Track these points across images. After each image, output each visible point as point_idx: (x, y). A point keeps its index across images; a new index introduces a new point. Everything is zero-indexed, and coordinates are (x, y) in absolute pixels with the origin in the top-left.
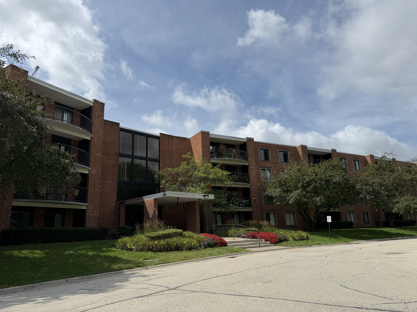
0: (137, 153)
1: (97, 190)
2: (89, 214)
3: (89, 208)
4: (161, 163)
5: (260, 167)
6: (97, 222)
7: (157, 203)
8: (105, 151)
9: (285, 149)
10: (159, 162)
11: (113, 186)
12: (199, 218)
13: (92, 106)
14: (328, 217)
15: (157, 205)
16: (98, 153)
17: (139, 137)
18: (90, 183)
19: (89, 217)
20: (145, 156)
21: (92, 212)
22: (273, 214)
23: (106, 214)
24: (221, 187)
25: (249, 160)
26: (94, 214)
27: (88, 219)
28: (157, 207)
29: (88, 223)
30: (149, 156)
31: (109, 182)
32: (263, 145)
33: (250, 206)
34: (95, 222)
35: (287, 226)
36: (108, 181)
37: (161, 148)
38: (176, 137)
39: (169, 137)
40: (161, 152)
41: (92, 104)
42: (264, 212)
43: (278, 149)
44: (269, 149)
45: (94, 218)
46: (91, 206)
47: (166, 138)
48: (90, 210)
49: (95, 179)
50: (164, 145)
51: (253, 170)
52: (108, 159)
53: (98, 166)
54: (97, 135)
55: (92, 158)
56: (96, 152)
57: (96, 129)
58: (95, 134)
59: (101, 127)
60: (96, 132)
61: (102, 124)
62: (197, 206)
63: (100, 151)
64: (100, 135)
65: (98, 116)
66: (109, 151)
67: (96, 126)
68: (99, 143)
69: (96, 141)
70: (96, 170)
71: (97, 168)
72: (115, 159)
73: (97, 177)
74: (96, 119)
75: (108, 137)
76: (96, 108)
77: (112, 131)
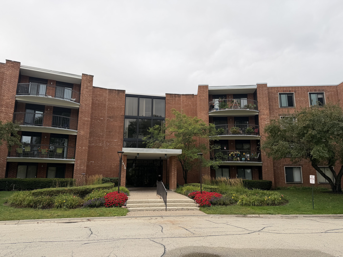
1: (84, 148)
2: (76, 168)
3: (76, 163)
5: (280, 115)
6: (84, 174)
7: (126, 158)
9: (319, 90)
11: (119, 144)
13: (81, 79)
15: (126, 160)
18: (77, 143)
19: (76, 170)
20: (150, 116)
21: (79, 166)
22: (299, 168)
23: (113, 167)
25: (260, 109)
26: (82, 168)
27: (76, 172)
28: (126, 162)
29: (76, 175)
34: (82, 174)
37: (166, 107)
38: (183, 95)
39: (175, 96)
40: (166, 111)
42: (283, 166)
43: (307, 92)
44: (294, 93)
45: (82, 171)
46: (78, 161)
47: (173, 97)
48: (78, 164)
49: (82, 139)
50: (170, 104)
51: (265, 119)
52: (115, 122)
53: (86, 128)
54: (85, 103)
55: (80, 122)
56: (84, 116)
57: (84, 98)
58: (83, 102)
59: (89, 96)
60: (84, 100)
61: (91, 94)
62: (174, 161)
63: (87, 116)
64: (88, 102)
65: (87, 87)
66: (116, 115)
67: (84, 95)
68: (88, 109)
69: (84, 107)
70: (84, 132)
71: (85, 130)
72: (121, 120)
73: (85, 138)
74: (84, 90)
75: (115, 103)
76: (85, 80)
77: (118, 97)
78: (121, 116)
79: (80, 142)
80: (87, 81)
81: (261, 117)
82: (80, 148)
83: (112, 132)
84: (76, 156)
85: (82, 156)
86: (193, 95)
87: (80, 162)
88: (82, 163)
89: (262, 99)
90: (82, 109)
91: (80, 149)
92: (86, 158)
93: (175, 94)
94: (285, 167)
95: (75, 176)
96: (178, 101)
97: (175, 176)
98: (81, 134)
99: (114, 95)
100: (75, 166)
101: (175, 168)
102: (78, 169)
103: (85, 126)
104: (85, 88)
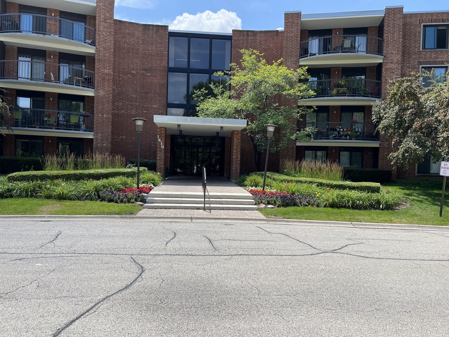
1: (106, 116)
3: (96, 138)
5: (420, 63)
7: (163, 132)
8: (149, 66)
11: (160, 111)
15: (163, 135)
16: (107, 69)
25: (385, 52)
30: (213, 68)
32: (435, 17)
33: (374, 138)
36: (154, 105)
37: (233, 53)
38: (261, 32)
39: (248, 35)
40: (232, 59)
41: (95, 5)
47: (244, 36)
48: (98, 139)
52: (153, 77)
53: (106, 86)
54: (104, 45)
55: (98, 77)
56: (103, 67)
57: (101, 37)
58: (100, 44)
59: (109, 34)
60: (102, 42)
61: (111, 30)
62: (236, 138)
63: (108, 67)
64: (109, 44)
65: (105, 19)
66: (154, 66)
67: (102, 33)
68: (108, 55)
69: (102, 53)
70: (104, 91)
71: (106, 89)
72: (162, 75)
73: (106, 100)
74: (101, 24)
75: (153, 47)
76: (101, 8)
77: (158, 38)
78: (162, 69)
79: (100, 107)
80: (104, 9)
81: (387, 67)
82: (100, 115)
83: (149, 94)
84: (95, 128)
85: (104, 128)
86: (277, 31)
87: (101, 136)
88: (104, 138)
89: (391, 35)
90: (100, 56)
92: (109, 131)
93: (248, 31)
96: (253, 41)
98: (100, 94)
99: (151, 35)
100: (95, 143)
101: (238, 148)
102: (98, 146)
103: (105, 83)
104: (102, 22)
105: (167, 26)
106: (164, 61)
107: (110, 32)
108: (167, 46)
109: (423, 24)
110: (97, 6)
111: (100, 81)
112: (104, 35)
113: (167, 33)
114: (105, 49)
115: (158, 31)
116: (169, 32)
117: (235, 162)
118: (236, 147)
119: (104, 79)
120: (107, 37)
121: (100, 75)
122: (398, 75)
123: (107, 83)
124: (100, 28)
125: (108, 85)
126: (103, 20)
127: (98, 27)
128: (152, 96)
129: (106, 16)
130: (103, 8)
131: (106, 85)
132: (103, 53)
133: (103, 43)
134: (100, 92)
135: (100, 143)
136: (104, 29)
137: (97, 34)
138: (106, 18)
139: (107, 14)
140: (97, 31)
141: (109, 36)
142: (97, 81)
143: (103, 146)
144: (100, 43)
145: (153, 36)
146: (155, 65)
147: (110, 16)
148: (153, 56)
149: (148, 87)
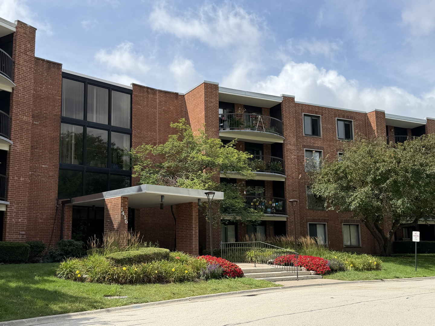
0: (93, 118)
1: (23, 179)
2: (10, 220)
3: (10, 210)
4: (133, 137)
5: (304, 146)
6: (24, 233)
7: (126, 203)
8: (37, 112)
9: (348, 117)
10: (131, 135)
11: (51, 174)
12: (197, 231)
13: (15, 32)
14: (414, 233)
15: (127, 207)
16: (25, 116)
17: (95, 88)
18: (11, 168)
19: (10, 224)
20: (107, 123)
21: (15, 216)
22: (322, 226)
23: (40, 221)
24: (235, 179)
25: (285, 134)
26: (20, 220)
27: (9, 228)
28: (127, 211)
29: (9, 234)
30: (113, 124)
31: (43, 166)
32: (311, 109)
33: (283, 211)
34: (21, 233)
35: (344, 246)
36: (43, 164)
37: (133, 110)
38: (160, 91)
39: (147, 92)
40: (133, 117)
41: (14, 30)
42: (307, 222)
43: (335, 117)
44: (321, 116)
45: (19, 226)
46: (13, 206)
47: (144, 93)
48: (13, 212)
49: (20, 161)
50: (140, 105)
51: (292, 151)
52: (42, 127)
53: (25, 138)
54: (24, 84)
55: (15, 124)
56: (21, 113)
57: (21, 72)
58: (20, 82)
59: (29, 70)
60: (21, 79)
61: (32, 66)
62: (194, 210)
63: (27, 113)
64: (28, 83)
65: (25, 50)
66: (44, 113)
67: (22, 68)
68: (27, 98)
69: (20, 94)
70: (22, 145)
71: (24, 142)
72: (54, 126)
73: (23, 158)
74: (21, 56)
75: (42, 88)
76: (21, 36)
77: (49, 77)
78: (54, 117)
79: (16, 166)
80: (25, 37)
81: (288, 147)
82: (16, 178)
83: (37, 149)
84: (10, 195)
85: (19, 196)
86: (177, 94)
87: (16, 208)
88: (20, 210)
89: (288, 119)
90: (19, 97)
91: (17, 180)
92: (25, 201)
93: (148, 88)
94: (309, 224)
95: (8, 236)
96: (153, 101)
97: (197, 236)
98: (18, 148)
99: (40, 71)
100: (9, 217)
101: (197, 222)
102: (13, 222)
103: (23, 134)
104: (22, 53)
105: (61, 65)
106: (56, 108)
107: (30, 68)
108: (60, 90)
109: (303, 113)
110: (17, 32)
111: (17, 131)
112: (24, 70)
113: (61, 73)
114: (24, 88)
115: (49, 68)
116: (63, 73)
117: (194, 238)
118: (195, 221)
119: (22, 129)
120: (27, 73)
121: (18, 122)
122: (295, 156)
123: (25, 134)
124: (20, 61)
125: (26, 137)
126: (24, 52)
127: (18, 59)
128: (40, 152)
129: (26, 47)
130: (23, 36)
131: (24, 136)
132: (22, 94)
133: (22, 81)
134: (16, 146)
135: (14, 218)
136: (24, 63)
137: (17, 68)
138: (27, 49)
139: (28, 44)
140: (17, 64)
141: (29, 72)
142: (14, 130)
143: (18, 222)
144: (19, 80)
145: (42, 73)
146: (45, 111)
147: (31, 47)
148: (43, 99)
149: (35, 140)
